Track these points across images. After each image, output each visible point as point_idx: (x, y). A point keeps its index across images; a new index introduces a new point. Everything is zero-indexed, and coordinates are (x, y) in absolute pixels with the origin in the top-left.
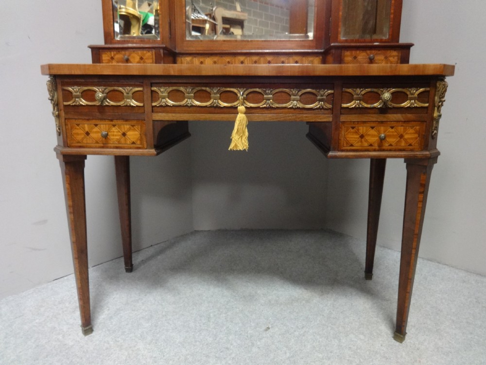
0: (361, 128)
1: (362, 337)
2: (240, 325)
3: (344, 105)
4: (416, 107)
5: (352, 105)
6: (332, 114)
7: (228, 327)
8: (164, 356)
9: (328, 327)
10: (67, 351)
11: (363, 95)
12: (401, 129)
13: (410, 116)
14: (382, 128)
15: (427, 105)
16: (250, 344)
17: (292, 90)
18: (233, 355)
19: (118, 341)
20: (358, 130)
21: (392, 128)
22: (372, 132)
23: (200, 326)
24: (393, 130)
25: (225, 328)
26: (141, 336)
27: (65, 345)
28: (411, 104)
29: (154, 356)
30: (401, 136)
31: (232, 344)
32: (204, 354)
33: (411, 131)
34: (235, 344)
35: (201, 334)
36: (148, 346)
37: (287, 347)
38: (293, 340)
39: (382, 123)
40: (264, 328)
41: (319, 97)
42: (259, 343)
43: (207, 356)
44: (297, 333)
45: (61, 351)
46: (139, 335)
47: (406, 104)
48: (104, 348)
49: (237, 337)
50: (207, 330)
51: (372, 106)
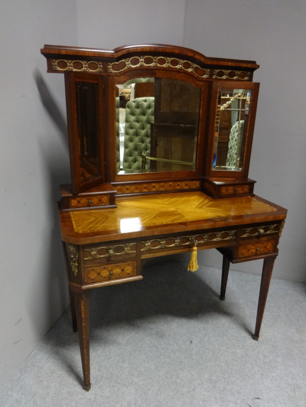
0: (248, 246)
1: (234, 330)
2: (176, 345)
3: (242, 236)
4: (272, 233)
5: (245, 236)
6: (236, 241)
7: (171, 349)
8: (154, 380)
9: (216, 330)
10: (95, 403)
11: (250, 230)
12: (265, 244)
13: (269, 237)
14: (258, 245)
15: (277, 231)
16: (190, 355)
17: (217, 232)
18: (187, 364)
19: (120, 383)
20: (247, 247)
21: (262, 244)
22: (253, 247)
23: (156, 354)
24: (262, 245)
25: (169, 350)
26: (129, 373)
27: (90, 399)
28: (271, 232)
29: (149, 382)
30: (266, 247)
31: (181, 359)
32: (173, 370)
33: (270, 244)
34: (183, 358)
35: (160, 358)
36: (139, 378)
37: (207, 349)
38: (207, 344)
39: (258, 242)
40: (189, 342)
41: (230, 234)
42: (193, 352)
43: (176, 371)
44: (206, 339)
45: (91, 404)
46: (128, 374)
47: (268, 232)
48: (116, 391)
49: (180, 353)
50: (161, 355)
51: (254, 235)
